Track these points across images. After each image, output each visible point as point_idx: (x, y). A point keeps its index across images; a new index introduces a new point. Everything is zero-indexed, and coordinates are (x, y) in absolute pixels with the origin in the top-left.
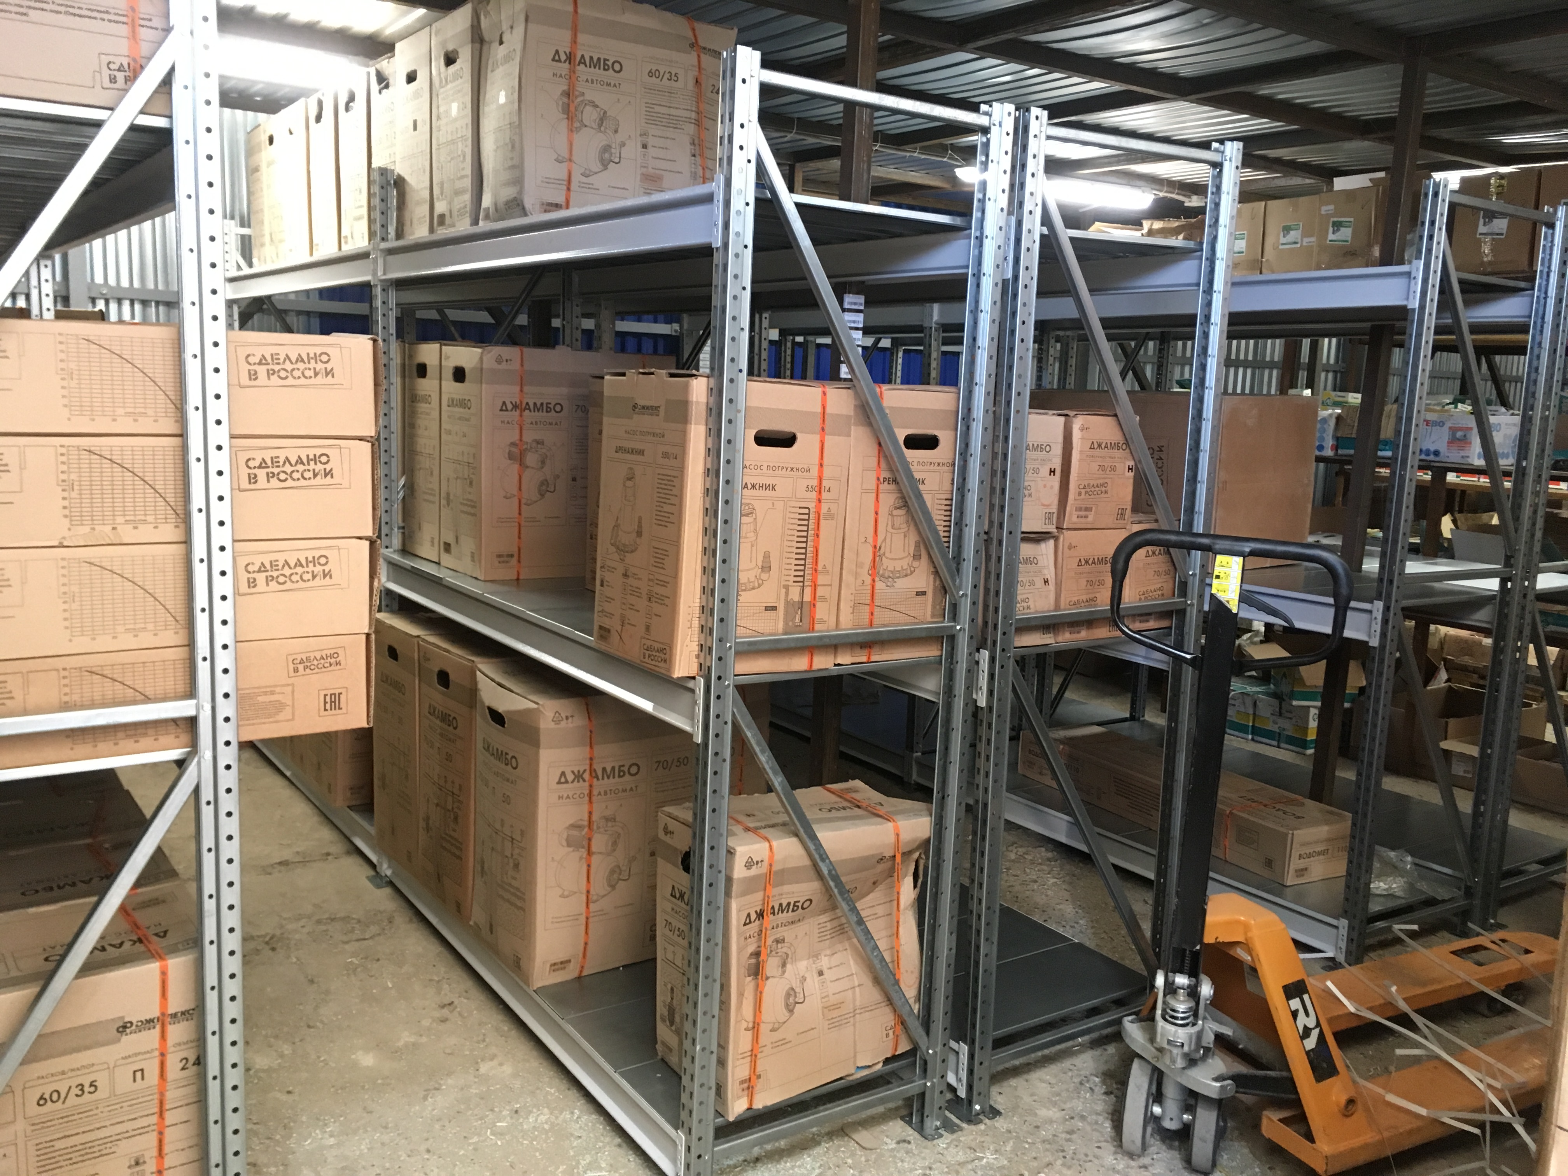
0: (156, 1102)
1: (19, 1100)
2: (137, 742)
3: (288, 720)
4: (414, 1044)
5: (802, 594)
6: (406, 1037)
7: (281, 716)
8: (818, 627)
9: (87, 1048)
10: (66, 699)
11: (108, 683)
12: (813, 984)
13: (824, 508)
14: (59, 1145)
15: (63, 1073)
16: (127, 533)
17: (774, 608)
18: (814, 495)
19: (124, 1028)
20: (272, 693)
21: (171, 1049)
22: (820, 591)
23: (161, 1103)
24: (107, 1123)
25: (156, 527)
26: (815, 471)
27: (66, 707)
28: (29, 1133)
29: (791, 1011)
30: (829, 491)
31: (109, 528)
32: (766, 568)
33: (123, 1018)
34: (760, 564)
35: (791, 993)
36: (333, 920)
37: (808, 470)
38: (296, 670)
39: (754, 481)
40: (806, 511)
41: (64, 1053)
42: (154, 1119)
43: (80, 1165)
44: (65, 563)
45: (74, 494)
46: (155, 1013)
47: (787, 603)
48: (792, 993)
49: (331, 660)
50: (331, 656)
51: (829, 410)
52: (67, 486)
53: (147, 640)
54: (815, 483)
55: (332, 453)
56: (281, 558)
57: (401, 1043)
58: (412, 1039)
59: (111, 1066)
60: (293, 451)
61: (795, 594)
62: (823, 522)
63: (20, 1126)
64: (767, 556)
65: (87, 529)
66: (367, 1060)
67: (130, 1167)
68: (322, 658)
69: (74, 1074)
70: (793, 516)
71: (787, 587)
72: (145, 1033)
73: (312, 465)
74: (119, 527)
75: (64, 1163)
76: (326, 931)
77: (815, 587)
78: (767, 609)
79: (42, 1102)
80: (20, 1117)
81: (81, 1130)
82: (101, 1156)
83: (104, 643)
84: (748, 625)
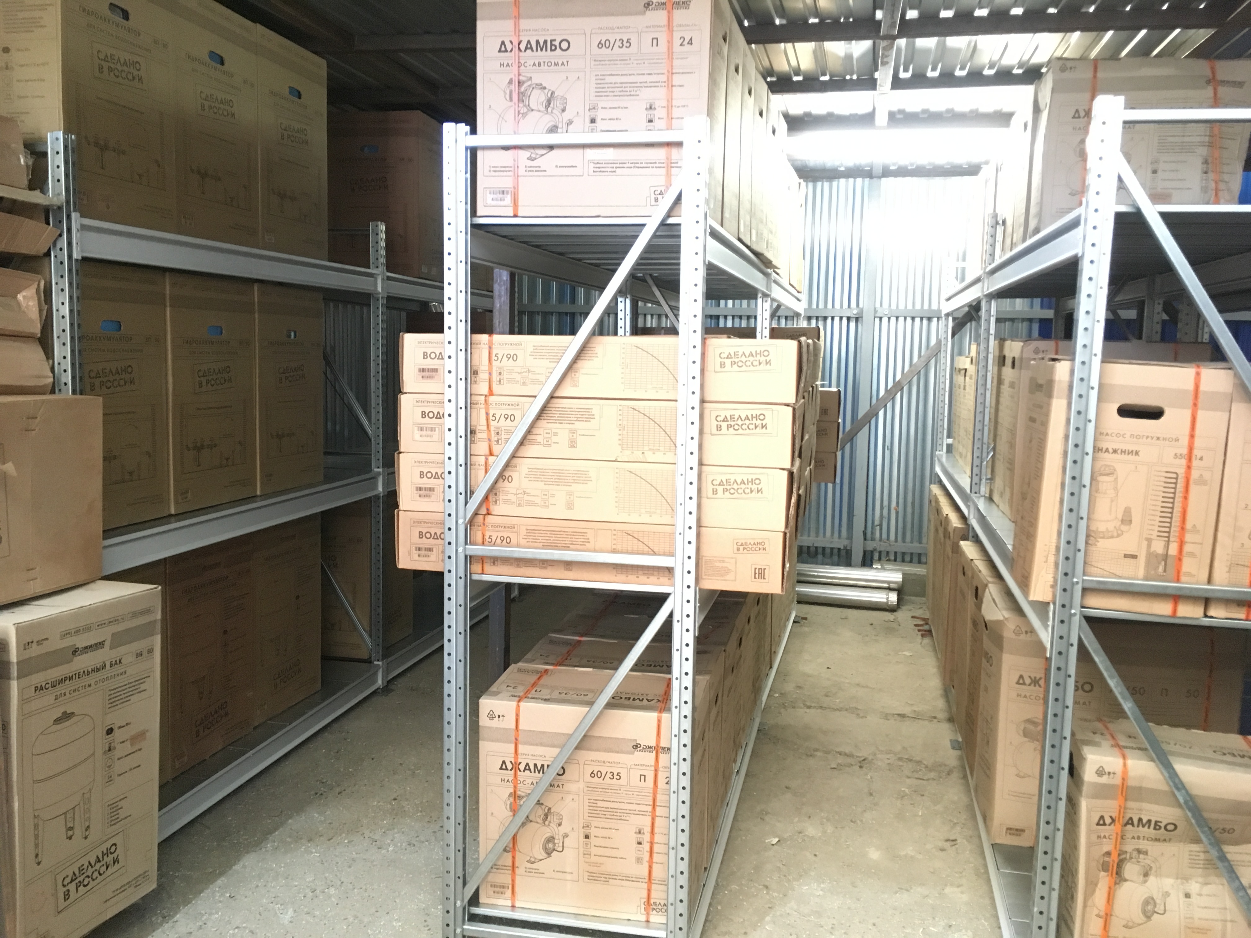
0: (651, 798)
1: (581, 770)
2: (648, 578)
3: (732, 581)
4: (912, 857)
5: (1167, 547)
6: (910, 850)
7: (728, 577)
8: (1183, 578)
9: (617, 752)
10: (614, 547)
11: (635, 541)
12: (1176, 902)
13: (1195, 474)
14: (600, 804)
15: (604, 762)
16: (650, 457)
17: (1134, 557)
18: (1184, 462)
19: (636, 746)
20: (723, 562)
21: (661, 769)
22: (1187, 548)
23: (654, 800)
24: (625, 801)
25: (664, 454)
26: (1185, 441)
27: (614, 551)
28: (585, 791)
29: (1149, 918)
30: (1201, 459)
31: (641, 452)
32: (1127, 520)
33: (636, 740)
34: (1120, 516)
35: (1149, 901)
36: (911, 760)
37: (1177, 440)
38: (738, 550)
39: (1115, 446)
40: (1174, 476)
41: (606, 751)
42: (650, 809)
43: (609, 820)
44: (617, 471)
45: (625, 433)
46: (653, 743)
47: (1150, 555)
48: (1151, 901)
49: (760, 546)
50: (760, 544)
51: (1202, 388)
52: (621, 427)
53: (656, 519)
54: (1185, 451)
55: (768, 414)
56: (732, 478)
57: (903, 853)
58: (912, 853)
59: (629, 767)
60: (744, 411)
61: (1158, 547)
62: (1193, 488)
63: (581, 785)
64: (1128, 511)
65: (629, 452)
66: (874, 854)
67: (636, 833)
68: (754, 544)
69: (609, 765)
70: (1157, 479)
71: (1149, 541)
72: (647, 754)
73: (754, 421)
74: (646, 453)
75: (602, 816)
76: (902, 766)
77: (1182, 544)
78: (1126, 556)
79: (593, 775)
80: (581, 780)
81: (612, 800)
82: (621, 819)
83: (634, 518)
84: (1105, 568)
